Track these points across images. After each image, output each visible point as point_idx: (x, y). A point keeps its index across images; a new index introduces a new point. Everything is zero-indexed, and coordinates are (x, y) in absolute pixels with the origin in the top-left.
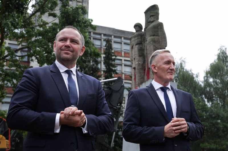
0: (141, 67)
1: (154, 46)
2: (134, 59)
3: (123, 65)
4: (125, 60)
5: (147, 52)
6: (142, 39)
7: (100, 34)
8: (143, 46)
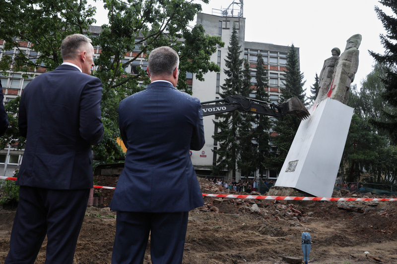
0: (326, 87)
2: (323, 79)
3: (279, 79)
4: (280, 74)
7: (257, 51)
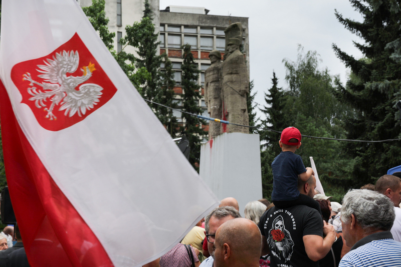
0: (217, 113)
1: (231, 88)
2: (210, 101)
5: (223, 94)
6: (219, 74)
8: (220, 85)
